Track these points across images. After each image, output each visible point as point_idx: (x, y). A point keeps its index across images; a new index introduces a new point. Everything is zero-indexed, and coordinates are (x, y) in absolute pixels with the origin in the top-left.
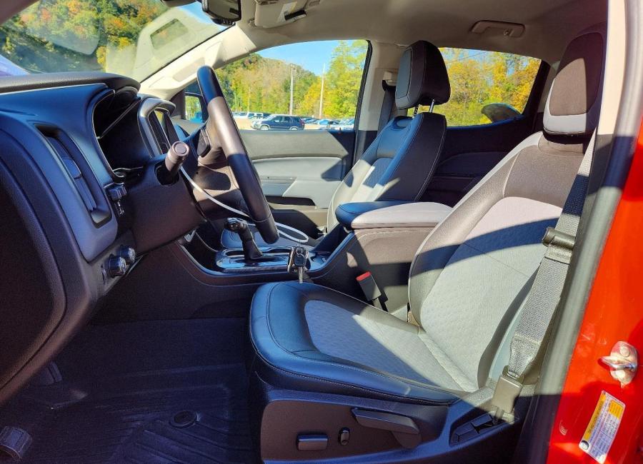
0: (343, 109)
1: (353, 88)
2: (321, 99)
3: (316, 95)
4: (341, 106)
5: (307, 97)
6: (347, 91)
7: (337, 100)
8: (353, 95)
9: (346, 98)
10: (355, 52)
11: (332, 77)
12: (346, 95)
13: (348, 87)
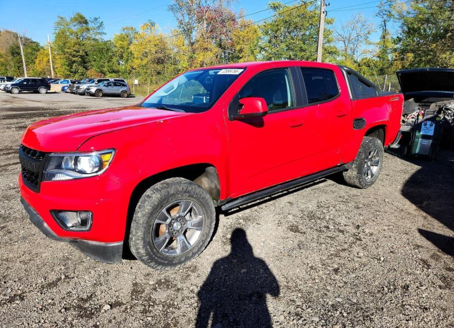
0: (73, 70)
1: (78, 54)
2: (51, 62)
3: (45, 59)
4: (71, 68)
5: (37, 61)
6: (74, 56)
7: (67, 63)
8: (80, 59)
9: (74, 62)
10: (74, 26)
11: (59, 45)
12: (74, 59)
13: (74, 53)
